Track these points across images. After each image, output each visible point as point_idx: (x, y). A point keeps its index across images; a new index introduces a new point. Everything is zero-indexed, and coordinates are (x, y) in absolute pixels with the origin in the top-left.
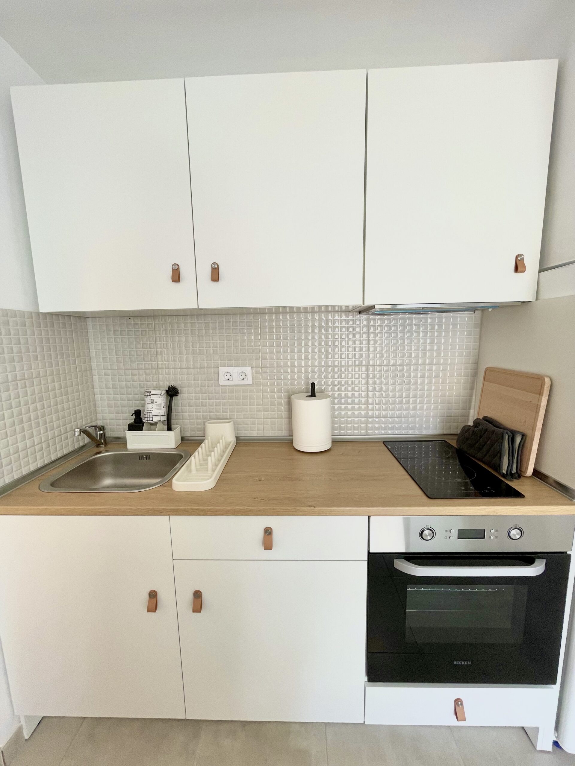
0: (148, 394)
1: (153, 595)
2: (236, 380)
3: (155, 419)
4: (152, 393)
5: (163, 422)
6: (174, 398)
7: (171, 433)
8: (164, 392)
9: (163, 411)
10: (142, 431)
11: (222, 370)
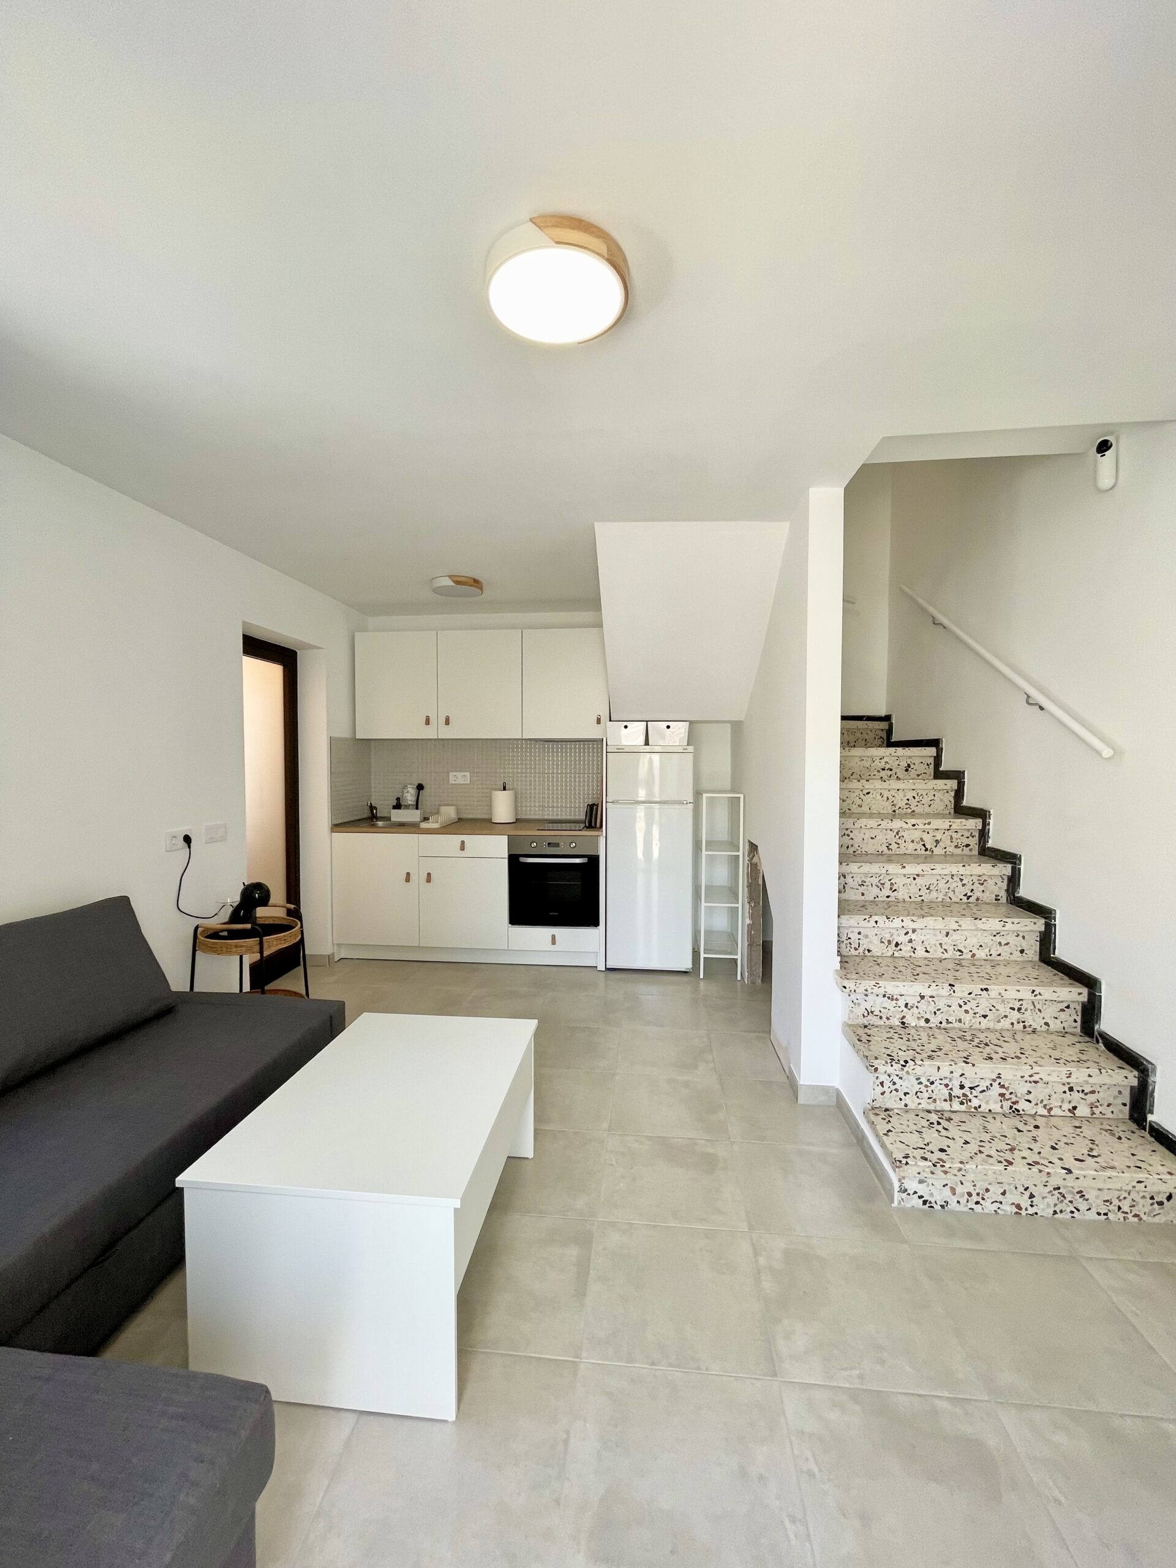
0: (405, 787)
1: (408, 874)
2: (460, 781)
3: (410, 803)
4: (409, 786)
5: (413, 805)
6: (421, 791)
7: (418, 812)
8: (415, 787)
9: (414, 799)
10: (400, 809)
11: (451, 774)
